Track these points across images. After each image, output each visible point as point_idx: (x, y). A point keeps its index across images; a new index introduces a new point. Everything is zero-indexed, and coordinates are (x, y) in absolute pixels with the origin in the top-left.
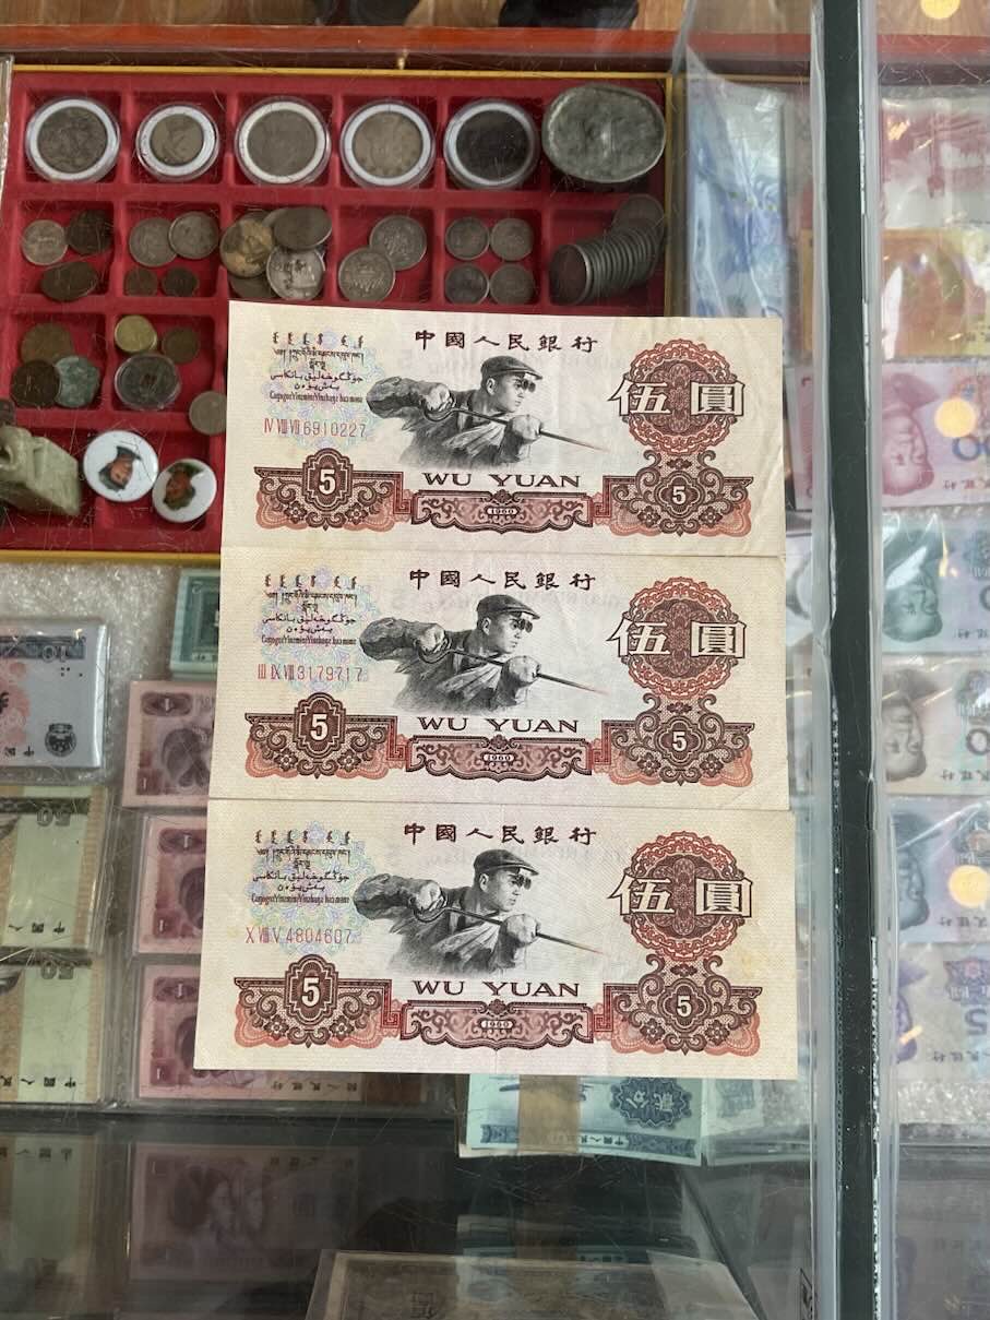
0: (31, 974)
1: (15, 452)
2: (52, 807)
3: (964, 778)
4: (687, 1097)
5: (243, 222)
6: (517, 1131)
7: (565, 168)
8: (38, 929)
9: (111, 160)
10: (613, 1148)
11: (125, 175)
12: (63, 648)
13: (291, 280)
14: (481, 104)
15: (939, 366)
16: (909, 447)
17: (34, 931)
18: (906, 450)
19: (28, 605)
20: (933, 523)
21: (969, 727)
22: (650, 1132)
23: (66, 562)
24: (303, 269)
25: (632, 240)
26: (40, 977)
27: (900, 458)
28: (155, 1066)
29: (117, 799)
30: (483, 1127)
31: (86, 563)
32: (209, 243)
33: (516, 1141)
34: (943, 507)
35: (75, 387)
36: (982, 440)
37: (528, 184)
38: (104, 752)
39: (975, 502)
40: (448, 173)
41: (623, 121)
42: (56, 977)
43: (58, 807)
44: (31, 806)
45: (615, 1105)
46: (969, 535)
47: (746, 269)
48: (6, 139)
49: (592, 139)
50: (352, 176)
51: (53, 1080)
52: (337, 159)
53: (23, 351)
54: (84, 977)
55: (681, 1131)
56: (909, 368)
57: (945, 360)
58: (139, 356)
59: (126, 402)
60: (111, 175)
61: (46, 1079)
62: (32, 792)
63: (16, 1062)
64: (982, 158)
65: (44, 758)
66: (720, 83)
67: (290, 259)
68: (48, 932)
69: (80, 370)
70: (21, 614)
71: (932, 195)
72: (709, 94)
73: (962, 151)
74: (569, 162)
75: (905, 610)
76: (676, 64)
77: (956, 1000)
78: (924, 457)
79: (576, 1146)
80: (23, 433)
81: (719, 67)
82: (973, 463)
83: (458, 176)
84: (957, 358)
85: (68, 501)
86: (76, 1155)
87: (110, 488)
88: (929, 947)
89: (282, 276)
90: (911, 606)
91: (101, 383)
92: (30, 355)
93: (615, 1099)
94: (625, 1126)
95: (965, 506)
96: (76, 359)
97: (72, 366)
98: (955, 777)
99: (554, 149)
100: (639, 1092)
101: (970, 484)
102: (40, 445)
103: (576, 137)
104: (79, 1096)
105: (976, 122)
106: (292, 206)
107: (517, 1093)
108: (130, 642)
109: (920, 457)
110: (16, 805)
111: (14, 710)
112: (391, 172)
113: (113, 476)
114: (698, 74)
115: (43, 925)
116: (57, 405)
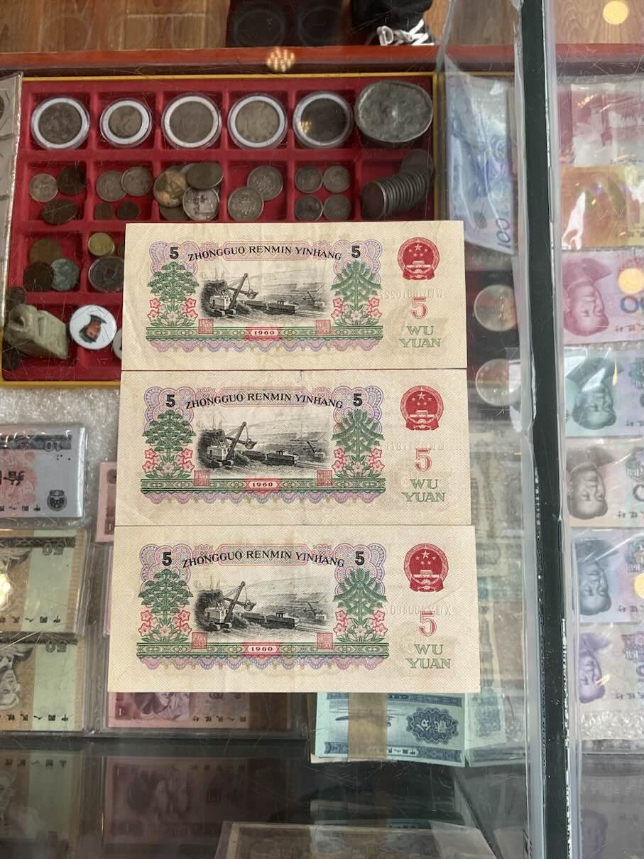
0: (40, 649)
1: (27, 320)
2: (52, 543)
3: (632, 516)
4: (455, 723)
5: (167, 173)
6: (347, 746)
7: (369, 133)
8: (44, 620)
9: (85, 135)
10: (408, 756)
11: (93, 144)
12: (58, 442)
13: (198, 208)
14: (317, 94)
15: (611, 253)
16: (593, 305)
17: (41, 622)
18: (590, 307)
19: (35, 416)
20: (609, 353)
21: (635, 484)
22: (432, 745)
23: (59, 388)
24: (206, 201)
25: (412, 178)
26: (45, 652)
27: (587, 312)
28: (118, 706)
29: (93, 539)
30: (326, 743)
31: (71, 388)
32: (147, 186)
33: (347, 752)
34: (615, 343)
35: (63, 278)
36: (639, 300)
37: (346, 145)
38: (85, 508)
39: (636, 340)
40: (296, 139)
41: (405, 104)
42: (56, 650)
43: (56, 542)
44: (39, 543)
45: (409, 728)
46: (632, 361)
47: (485, 195)
48: (19, 124)
49: (387, 115)
50: (235, 142)
51: (54, 716)
52: (226, 131)
53: (31, 255)
54: (72, 650)
55: (451, 745)
56: (592, 254)
57: (615, 249)
58: (103, 258)
59: (96, 287)
60: (84, 144)
61: (49, 716)
62: (39, 534)
63: (31, 705)
64: (636, 120)
65: (46, 512)
66: (467, 77)
67: (197, 195)
68: (50, 622)
69: (66, 267)
70: (31, 421)
71: (604, 145)
72: (460, 84)
73: (623, 116)
74: (372, 130)
75: (592, 409)
76: (439, 66)
77: (631, 659)
78: (602, 311)
79: (385, 755)
80: (32, 309)
81: (465, 67)
82: (633, 315)
83: (303, 141)
84: (623, 248)
85: (60, 350)
86: (69, 765)
87: (86, 341)
88: (612, 626)
89: (192, 206)
90: (596, 407)
91: (80, 275)
92: (35, 257)
93: (409, 725)
94: (416, 742)
95: (629, 342)
96: (63, 261)
97: (62, 265)
98: (626, 515)
99: (363, 123)
100: (425, 720)
101: (632, 328)
102: (43, 315)
103: (376, 113)
104: (71, 726)
105: (632, 97)
106: (198, 162)
107: (347, 721)
108: (100, 438)
109: (600, 312)
110: (29, 542)
111: (27, 482)
112: (260, 140)
113: (89, 334)
114: (452, 72)
115: (46, 618)
116: (52, 289)
